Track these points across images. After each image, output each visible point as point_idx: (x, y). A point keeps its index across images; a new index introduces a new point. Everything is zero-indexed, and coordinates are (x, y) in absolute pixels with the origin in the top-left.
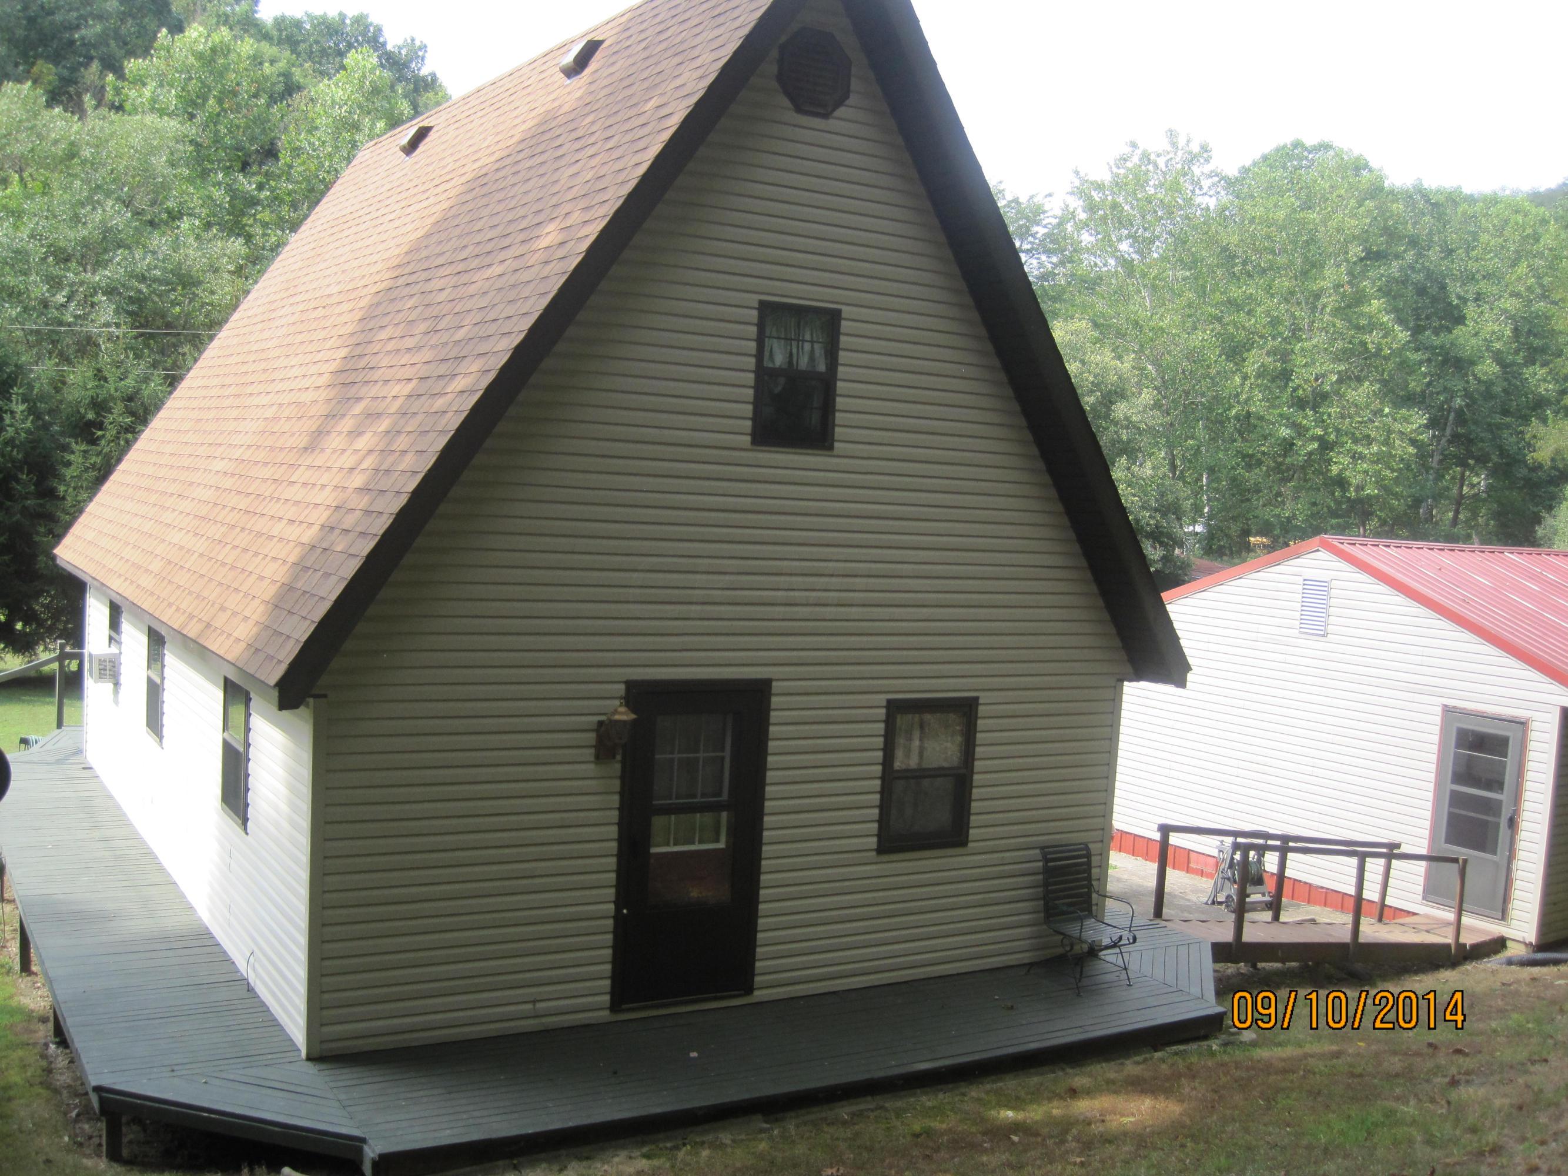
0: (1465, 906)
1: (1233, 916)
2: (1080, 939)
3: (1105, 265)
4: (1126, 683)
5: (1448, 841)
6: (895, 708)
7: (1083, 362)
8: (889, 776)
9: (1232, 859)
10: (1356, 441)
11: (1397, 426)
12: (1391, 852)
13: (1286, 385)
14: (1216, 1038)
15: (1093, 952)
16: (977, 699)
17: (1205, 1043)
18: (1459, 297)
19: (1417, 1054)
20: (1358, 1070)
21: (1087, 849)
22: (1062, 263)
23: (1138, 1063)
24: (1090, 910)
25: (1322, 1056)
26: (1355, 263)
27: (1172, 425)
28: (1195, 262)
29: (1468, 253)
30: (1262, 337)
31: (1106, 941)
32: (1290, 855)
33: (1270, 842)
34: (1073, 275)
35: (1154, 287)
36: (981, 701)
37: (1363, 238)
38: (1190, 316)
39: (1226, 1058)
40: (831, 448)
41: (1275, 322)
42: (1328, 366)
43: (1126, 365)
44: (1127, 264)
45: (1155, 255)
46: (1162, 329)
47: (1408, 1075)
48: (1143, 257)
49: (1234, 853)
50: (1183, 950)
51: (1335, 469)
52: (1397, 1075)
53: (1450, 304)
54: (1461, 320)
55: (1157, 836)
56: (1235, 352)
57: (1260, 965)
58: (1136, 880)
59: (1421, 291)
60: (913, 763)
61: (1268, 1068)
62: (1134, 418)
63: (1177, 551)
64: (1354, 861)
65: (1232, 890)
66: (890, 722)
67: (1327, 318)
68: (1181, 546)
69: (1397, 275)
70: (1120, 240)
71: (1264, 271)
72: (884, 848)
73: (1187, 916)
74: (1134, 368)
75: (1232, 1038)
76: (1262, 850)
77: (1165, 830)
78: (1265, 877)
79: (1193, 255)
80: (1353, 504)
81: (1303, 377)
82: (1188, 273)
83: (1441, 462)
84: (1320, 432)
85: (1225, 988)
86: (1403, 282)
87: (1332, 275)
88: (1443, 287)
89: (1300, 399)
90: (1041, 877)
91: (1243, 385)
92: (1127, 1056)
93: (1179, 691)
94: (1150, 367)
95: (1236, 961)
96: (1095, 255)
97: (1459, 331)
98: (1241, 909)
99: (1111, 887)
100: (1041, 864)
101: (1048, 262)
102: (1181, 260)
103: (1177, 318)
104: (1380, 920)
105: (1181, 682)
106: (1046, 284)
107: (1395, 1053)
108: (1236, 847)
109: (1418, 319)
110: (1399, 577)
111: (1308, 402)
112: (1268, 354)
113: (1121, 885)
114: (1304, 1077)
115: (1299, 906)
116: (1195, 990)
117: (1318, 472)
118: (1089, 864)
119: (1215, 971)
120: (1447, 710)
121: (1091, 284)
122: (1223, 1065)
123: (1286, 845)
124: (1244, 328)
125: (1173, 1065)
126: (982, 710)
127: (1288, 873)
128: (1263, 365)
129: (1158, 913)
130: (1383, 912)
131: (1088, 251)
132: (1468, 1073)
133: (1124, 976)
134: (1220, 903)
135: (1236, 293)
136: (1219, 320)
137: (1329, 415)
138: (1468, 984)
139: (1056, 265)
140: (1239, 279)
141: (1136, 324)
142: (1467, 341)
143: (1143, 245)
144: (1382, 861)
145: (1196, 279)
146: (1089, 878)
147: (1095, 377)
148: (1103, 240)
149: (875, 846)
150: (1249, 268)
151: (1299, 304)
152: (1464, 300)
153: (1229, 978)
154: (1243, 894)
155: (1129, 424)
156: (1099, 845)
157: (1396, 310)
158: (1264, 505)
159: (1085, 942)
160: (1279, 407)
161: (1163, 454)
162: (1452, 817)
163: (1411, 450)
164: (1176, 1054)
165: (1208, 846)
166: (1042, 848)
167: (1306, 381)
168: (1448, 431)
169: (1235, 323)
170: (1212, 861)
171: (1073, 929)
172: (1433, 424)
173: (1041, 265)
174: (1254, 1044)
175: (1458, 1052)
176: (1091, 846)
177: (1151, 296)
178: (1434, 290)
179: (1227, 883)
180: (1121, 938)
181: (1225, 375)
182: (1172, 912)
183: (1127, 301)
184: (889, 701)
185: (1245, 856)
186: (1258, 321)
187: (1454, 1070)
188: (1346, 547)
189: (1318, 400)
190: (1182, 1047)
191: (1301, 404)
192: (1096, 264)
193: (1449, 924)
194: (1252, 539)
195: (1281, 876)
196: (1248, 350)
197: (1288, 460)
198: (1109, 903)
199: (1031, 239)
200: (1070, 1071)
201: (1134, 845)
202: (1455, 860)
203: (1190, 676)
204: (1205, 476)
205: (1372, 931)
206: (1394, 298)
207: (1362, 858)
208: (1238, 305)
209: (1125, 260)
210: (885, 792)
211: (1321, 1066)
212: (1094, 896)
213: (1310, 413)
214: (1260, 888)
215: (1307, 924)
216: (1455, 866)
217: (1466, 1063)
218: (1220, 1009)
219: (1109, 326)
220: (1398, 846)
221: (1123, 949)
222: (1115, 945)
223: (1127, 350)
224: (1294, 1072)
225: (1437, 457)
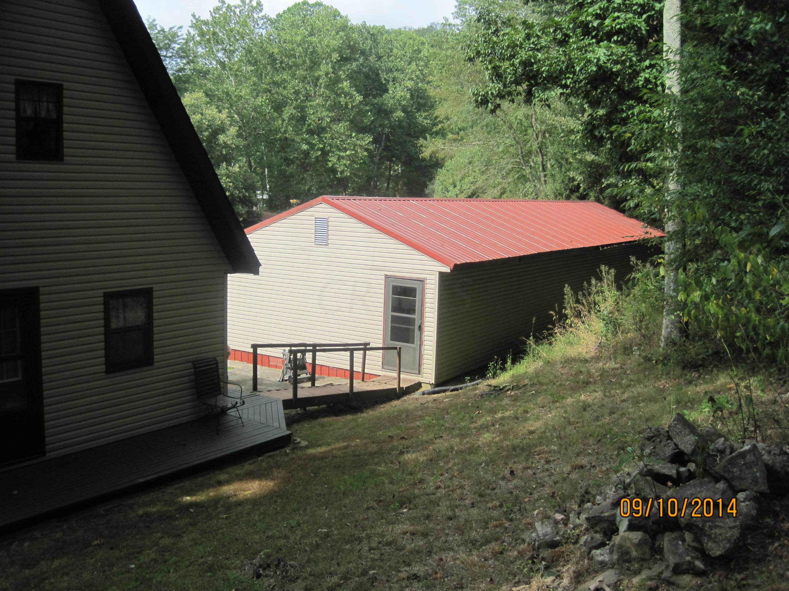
0: (402, 369)
1: (292, 386)
2: (216, 405)
3: (211, 64)
4: (229, 275)
5: (392, 339)
6: (108, 297)
7: (202, 114)
8: (108, 332)
9: (290, 358)
10: (340, 150)
11: (358, 142)
12: (365, 347)
13: (304, 124)
14: (288, 446)
15: (224, 411)
16: (152, 288)
17: (283, 450)
18: (385, 79)
19: (384, 442)
20: (358, 453)
21: (216, 360)
22: (188, 63)
23: (251, 464)
24: (220, 391)
25: (340, 449)
26: (335, 63)
27: (248, 145)
28: (256, 62)
29: (388, 58)
30: (291, 100)
31: (230, 405)
32: (317, 353)
33: (308, 348)
34: (194, 69)
35: (236, 75)
36: (154, 289)
37: (339, 50)
38: (255, 90)
39: (294, 456)
40: (62, 160)
41: (297, 93)
42: (325, 114)
43: (224, 115)
44: (222, 64)
45: (236, 59)
46: (241, 96)
47: (380, 452)
48: (230, 60)
49: (290, 355)
50: (269, 405)
51: (330, 164)
52: (375, 453)
53: (382, 83)
54: (386, 91)
55: (251, 350)
56: (278, 107)
57: (308, 408)
58: (244, 374)
59: (367, 77)
60: (121, 324)
61: (314, 458)
62: (229, 143)
63: (255, 208)
64: (348, 353)
65: (290, 373)
66: (106, 304)
67: (322, 90)
68: (256, 206)
69: (356, 69)
70: (218, 51)
71: (290, 67)
72: (108, 371)
73: (270, 388)
74: (228, 117)
75: (296, 445)
76: (304, 352)
77: (255, 347)
78: (307, 365)
79: (255, 59)
80: (340, 180)
81: (312, 119)
82: (253, 68)
83: (379, 160)
84: (321, 146)
85: (290, 422)
86: (358, 72)
87: (325, 68)
88: (378, 75)
89: (311, 130)
90: (193, 377)
91: (282, 124)
92: (245, 462)
93: (256, 277)
94: (236, 116)
95: (296, 408)
96: (205, 59)
97: (386, 96)
98: (295, 382)
99: (230, 378)
100: (192, 370)
101: (182, 62)
102: (249, 61)
103: (248, 91)
104: (363, 380)
105: (256, 272)
106: (180, 74)
107: (374, 442)
108: (291, 352)
109: (366, 90)
110: (361, 214)
111: (315, 132)
112: (294, 108)
113: (236, 377)
114: (332, 460)
115: (324, 378)
116: (276, 424)
117: (322, 166)
118: (217, 367)
119: (285, 414)
120: (387, 277)
121: (204, 74)
122: (293, 459)
123: (315, 348)
124: (282, 95)
125: (268, 462)
126: (155, 293)
127: (317, 362)
128: (292, 114)
129: (255, 388)
130: (364, 376)
131: (201, 56)
132: (407, 447)
133: (240, 422)
134: (286, 380)
135: (277, 78)
136: (270, 91)
137: (326, 138)
138: (406, 405)
139: (185, 64)
140: (278, 71)
141: (227, 94)
142: (389, 101)
143: (230, 53)
144: (362, 352)
145: (257, 71)
146: (218, 375)
147: (209, 121)
148: (209, 51)
149: (104, 370)
150: (284, 65)
151: (309, 83)
152: (388, 81)
153: (293, 416)
154: (296, 375)
155: (226, 146)
156: (222, 358)
157: (356, 86)
158: (296, 184)
159: (219, 407)
160: (302, 134)
161: (245, 159)
162: (392, 328)
163: (366, 154)
164: (269, 456)
165: (278, 352)
166: (192, 362)
167: (314, 121)
168: (383, 144)
169: (277, 93)
170: (281, 360)
171: (212, 401)
172: (375, 141)
173: (177, 64)
174: (307, 447)
175: (403, 438)
176: (218, 358)
177: (235, 79)
178: (373, 76)
179: (289, 370)
180: (237, 403)
181: (273, 119)
182: (263, 387)
183: (223, 82)
184: (105, 293)
185: (295, 356)
186: (288, 92)
187: (401, 447)
188: (335, 201)
189: (319, 131)
190: (272, 453)
191: (311, 132)
192: (206, 64)
193: (396, 379)
194: (291, 201)
195: (314, 364)
196: (285, 107)
197: (307, 161)
198: (229, 386)
199: (171, 50)
200: (218, 472)
201: (241, 355)
202: (396, 348)
203: (261, 269)
204: (266, 170)
205: (359, 386)
206: (355, 80)
207: (352, 351)
208: (278, 84)
209: (221, 62)
210: (107, 341)
211: (339, 453)
212: (221, 383)
213: (316, 137)
214: (305, 371)
215: (329, 386)
216: (395, 351)
217: (406, 443)
218: (289, 432)
219: (214, 96)
220: (369, 344)
221: (239, 408)
222: (234, 407)
223: (224, 108)
224: (327, 458)
225: (378, 157)
